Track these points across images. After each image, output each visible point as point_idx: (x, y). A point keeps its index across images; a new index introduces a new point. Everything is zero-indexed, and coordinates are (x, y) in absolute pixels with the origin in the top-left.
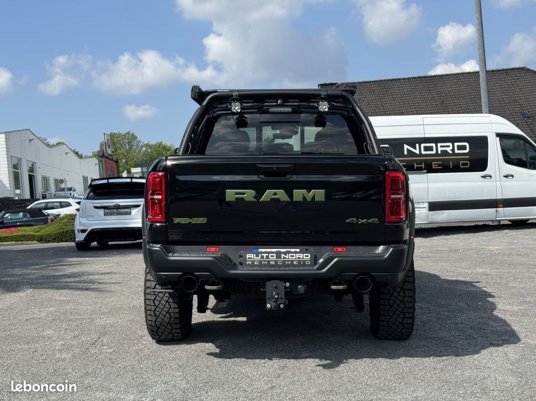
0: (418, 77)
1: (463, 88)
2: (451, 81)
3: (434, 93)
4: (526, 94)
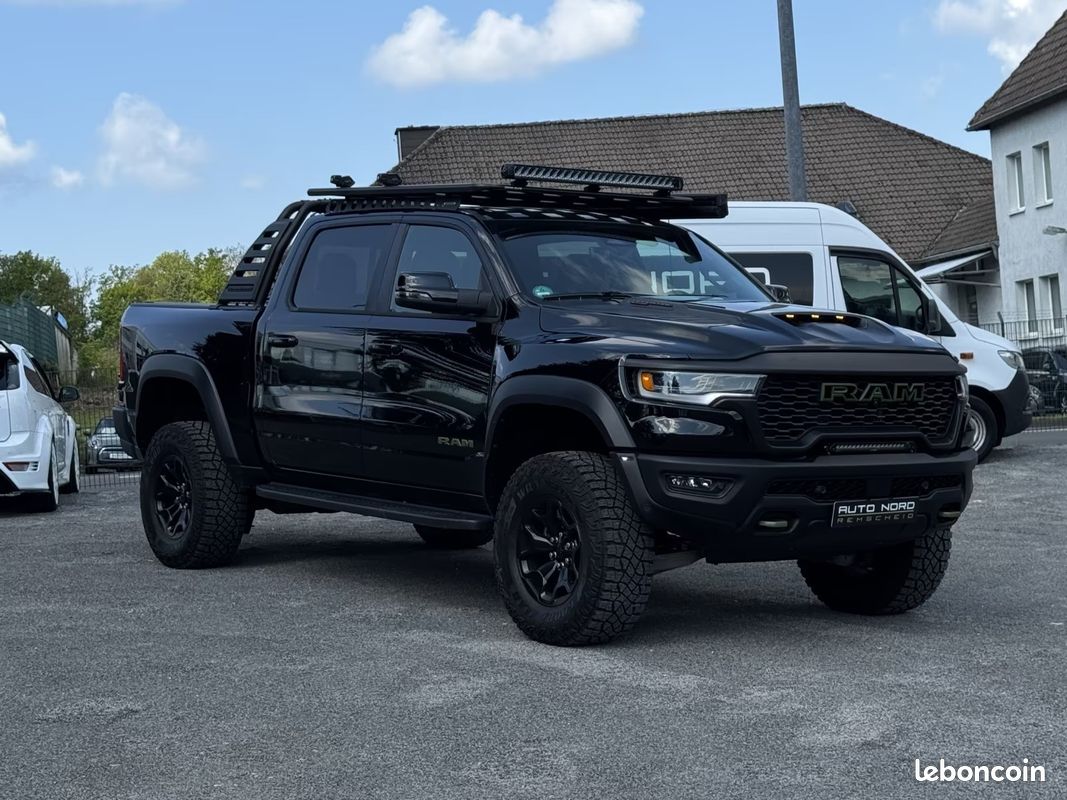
1: (714, 145)
3: (652, 156)
4: (848, 164)
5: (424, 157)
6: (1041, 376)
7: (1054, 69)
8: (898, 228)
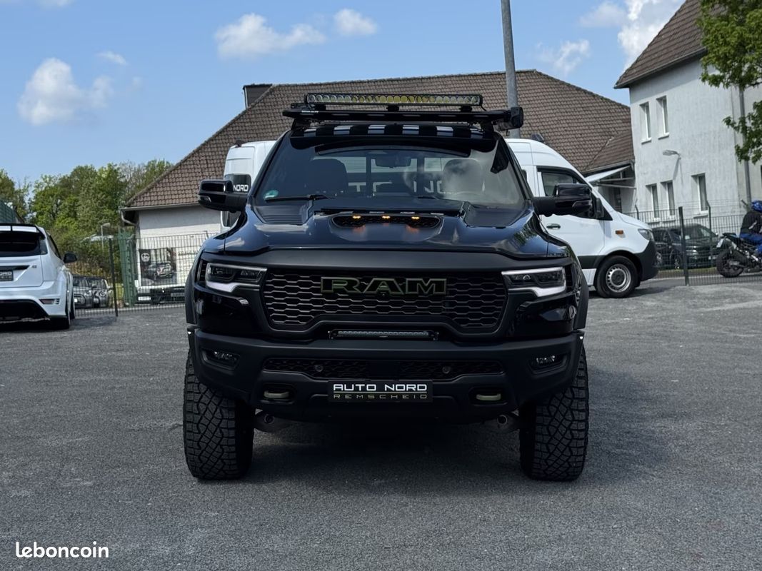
5: (263, 104)
6: (662, 246)
7: (670, 50)
8: (570, 151)
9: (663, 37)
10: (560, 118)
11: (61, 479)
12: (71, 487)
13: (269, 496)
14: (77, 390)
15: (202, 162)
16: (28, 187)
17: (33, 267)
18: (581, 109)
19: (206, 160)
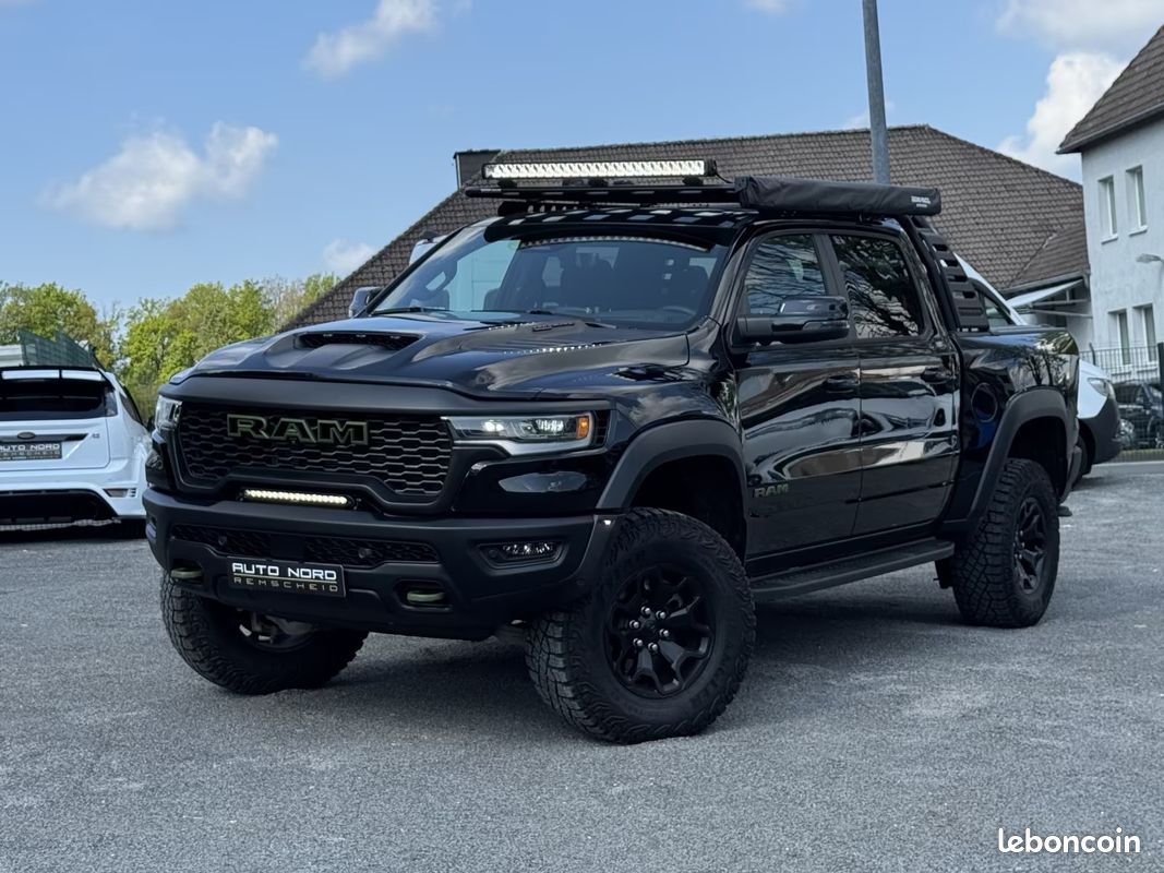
0: (689, 143)
2: (763, 154)
6: (1135, 410)
7: (1148, 89)
8: (984, 257)
9: (1137, 69)
10: (967, 203)
11: (92, 779)
12: (107, 791)
13: (433, 810)
14: (144, 634)
15: (386, 275)
16: (118, 318)
17: (94, 436)
18: (1003, 189)
19: (394, 271)
